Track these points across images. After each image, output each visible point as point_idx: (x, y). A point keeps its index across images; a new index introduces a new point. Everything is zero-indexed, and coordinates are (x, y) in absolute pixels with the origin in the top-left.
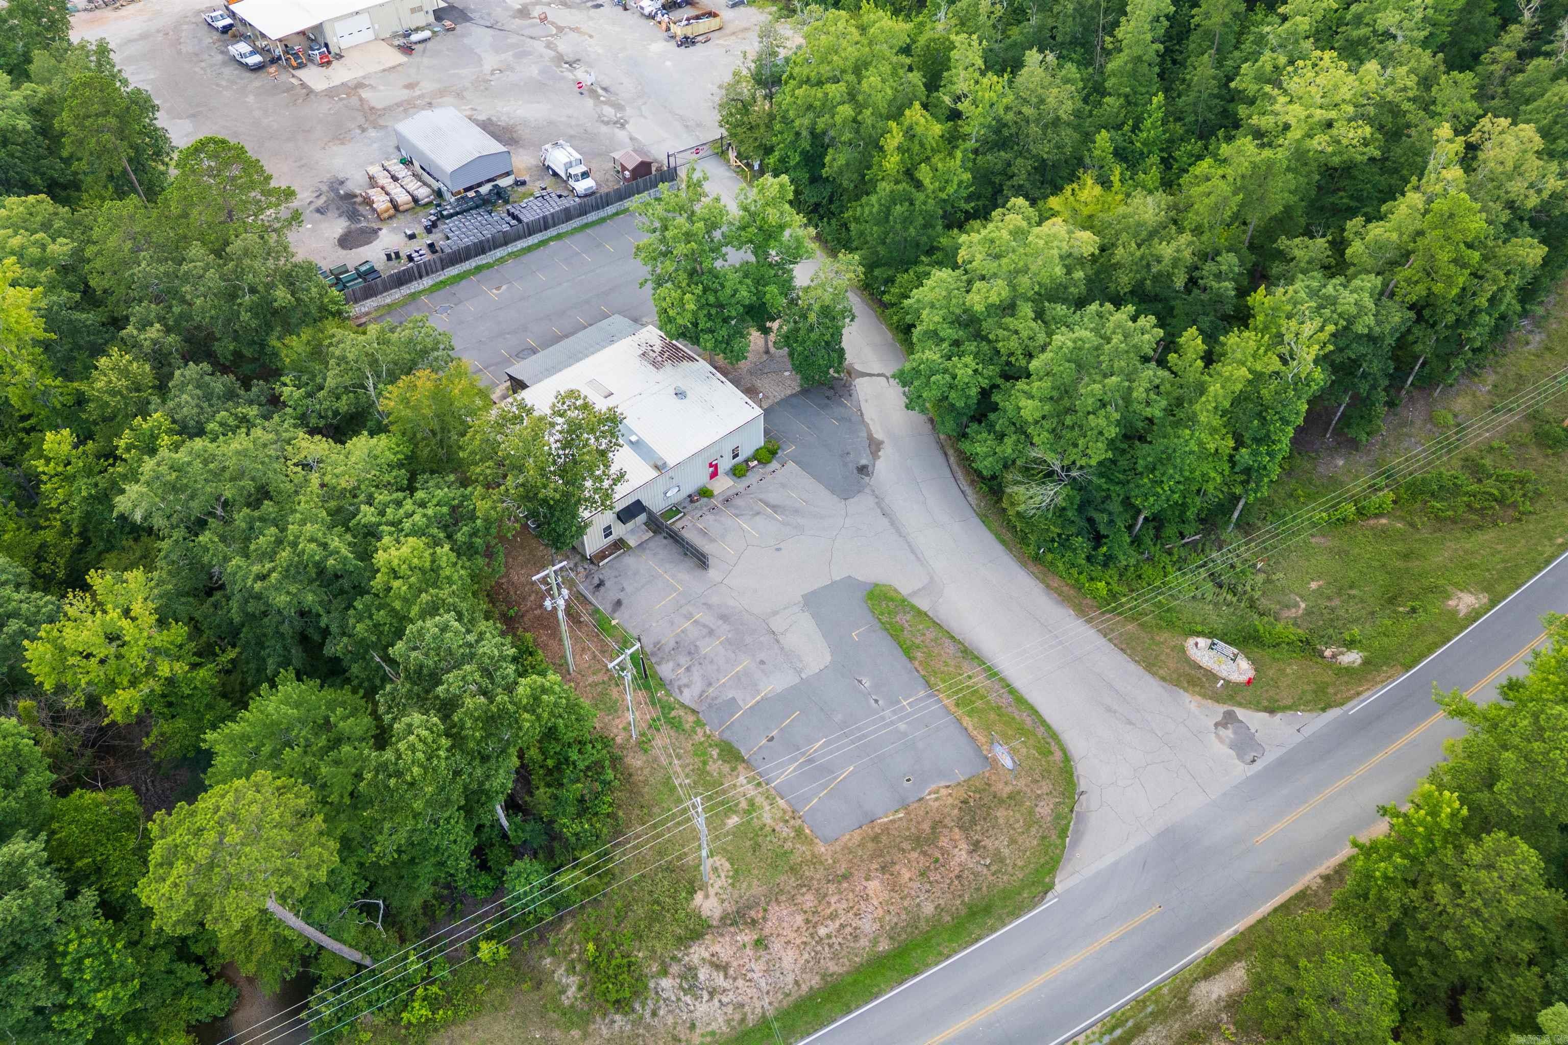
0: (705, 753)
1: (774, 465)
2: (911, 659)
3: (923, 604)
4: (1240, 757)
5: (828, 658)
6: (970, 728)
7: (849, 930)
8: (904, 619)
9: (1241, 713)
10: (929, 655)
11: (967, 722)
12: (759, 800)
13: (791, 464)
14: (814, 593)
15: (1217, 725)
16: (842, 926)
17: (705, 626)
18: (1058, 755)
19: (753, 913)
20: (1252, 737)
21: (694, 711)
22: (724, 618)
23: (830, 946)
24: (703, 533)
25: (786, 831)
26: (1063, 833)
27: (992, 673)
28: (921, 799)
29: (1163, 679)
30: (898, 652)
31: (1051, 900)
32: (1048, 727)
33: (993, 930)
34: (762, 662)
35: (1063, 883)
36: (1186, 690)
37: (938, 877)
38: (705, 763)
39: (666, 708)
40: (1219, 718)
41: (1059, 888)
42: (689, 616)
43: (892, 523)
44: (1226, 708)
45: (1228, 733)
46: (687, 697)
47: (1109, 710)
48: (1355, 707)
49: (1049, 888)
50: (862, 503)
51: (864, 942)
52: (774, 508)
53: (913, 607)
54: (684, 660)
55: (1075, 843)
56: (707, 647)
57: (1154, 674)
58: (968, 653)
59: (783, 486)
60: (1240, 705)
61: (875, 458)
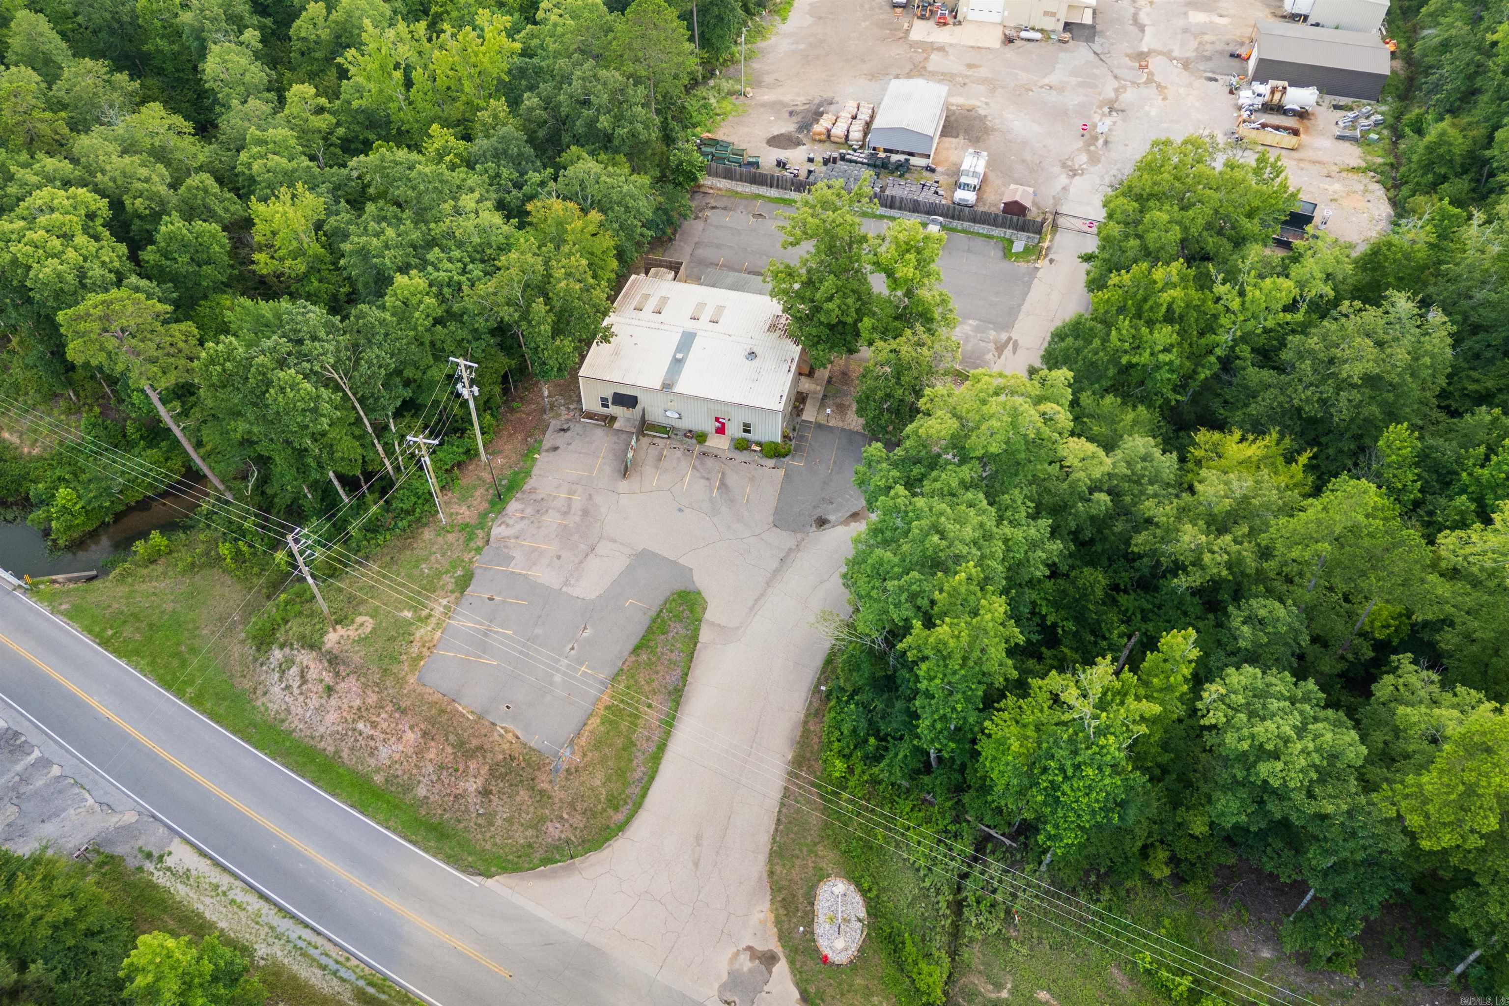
0: (454, 567)
1: (771, 462)
2: (636, 650)
3: (705, 635)
4: (724, 987)
5: (593, 596)
6: (588, 728)
7: (372, 743)
8: (678, 629)
9: (782, 968)
10: (650, 664)
11: (595, 722)
12: (433, 620)
13: (782, 472)
14: (655, 555)
15: (750, 948)
16: (372, 737)
17: (569, 506)
18: (620, 817)
19: (342, 668)
20: (757, 990)
21: (488, 542)
22: (585, 513)
23: (356, 740)
24: (660, 458)
25: (415, 650)
26: (546, 861)
27: (669, 723)
28: (494, 724)
29: (771, 873)
30: (634, 640)
31: (475, 882)
32: (644, 796)
33: (426, 850)
34: (559, 557)
35: (498, 885)
36: (772, 901)
37: (446, 781)
38: (446, 572)
39: (481, 525)
40: (760, 947)
41: (490, 882)
42: (571, 492)
43: (776, 571)
44: (779, 950)
45: (746, 964)
46: (498, 531)
47: (698, 838)
49: (490, 876)
50: (784, 539)
51: (372, 762)
52: (723, 485)
53: (697, 631)
54: (529, 511)
55: (543, 876)
56: (552, 519)
57: (770, 861)
58: (677, 694)
59: (752, 479)
60: (792, 963)
61: (846, 522)
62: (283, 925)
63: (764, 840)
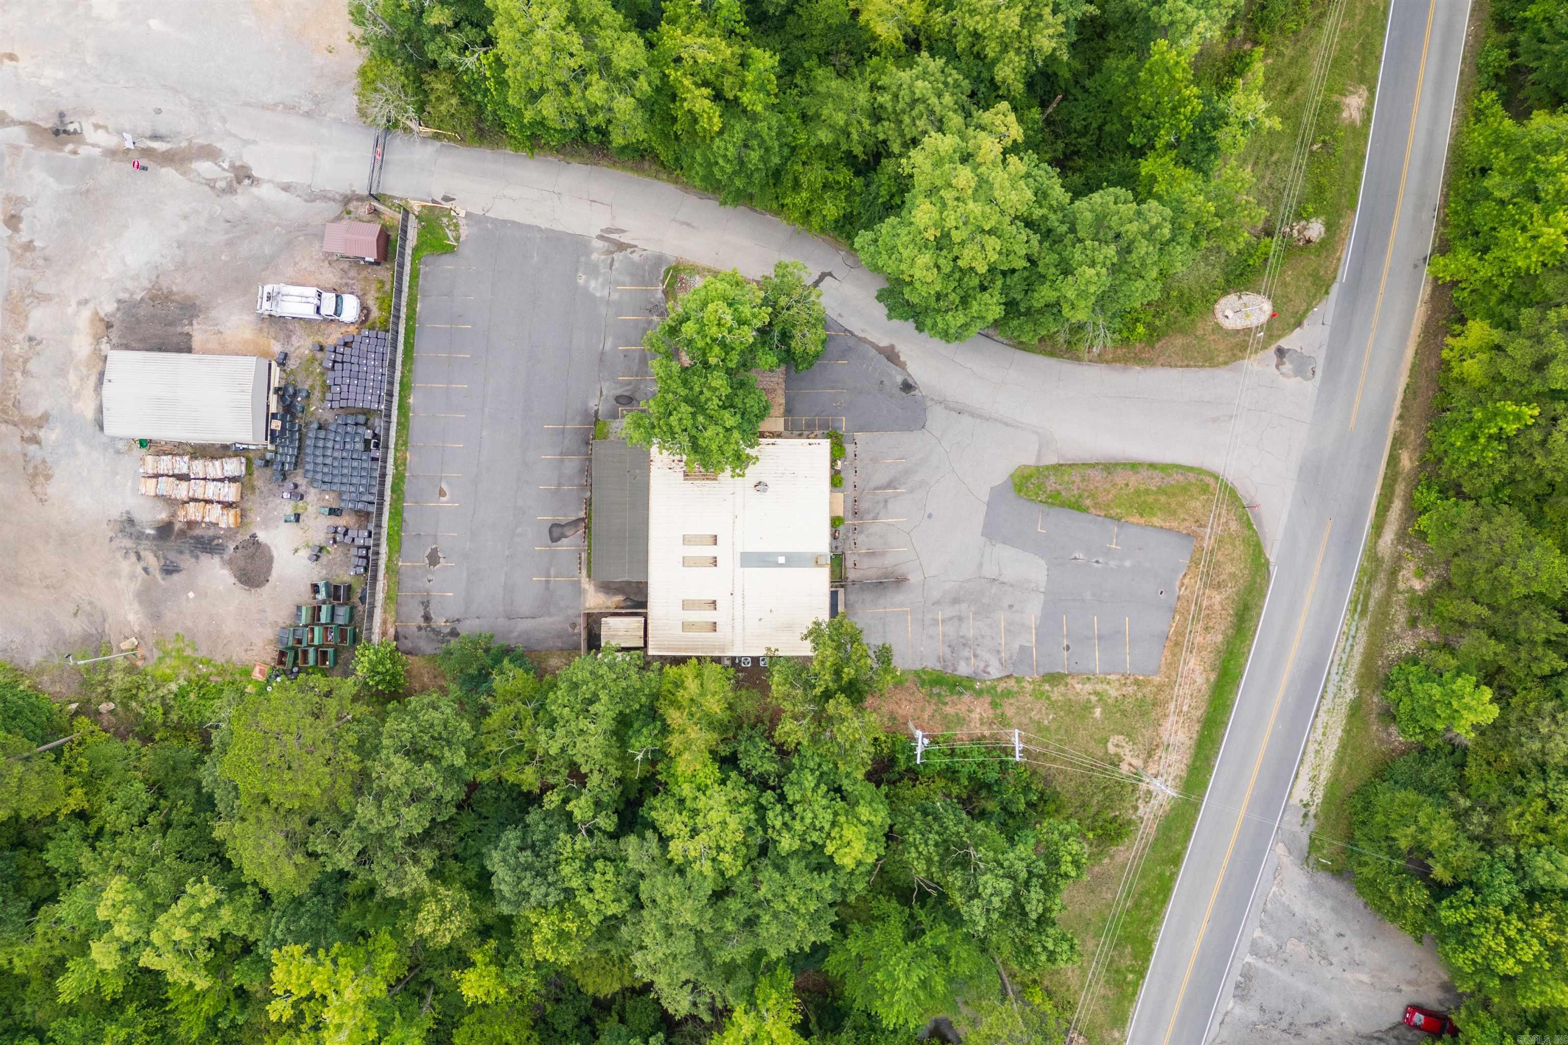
0: (1042, 694)
1: (849, 448)
2: (1086, 510)
3: (1051, 459)
4: (1305, 378)
5: (1043, 563)
6: (1162, 524)
7: (1195, 692)
8: (1052, 483)
9: (1284, 343)
10: (1092, 496)
11: (1157, 521)
12: (1099, 688)
13: (859, 436)
14: (986, 525)
15: (1277, 367)
16: (1192, 696)
17: (951, 619)
18: (1211, 481)
19: (1154, 743)
20: (1302, 356)
21: (1008, 677)
22: (955, 601)
23: (1193, 708)
24: (872, 554)
25: (1131, 690)
26: (1249, 525)
27: (1134, 466)
28: (1179, 597)
29: (1226, 363)
30: (1076, 514)
31: (1274, 571)
32: (1191, 469)
33: (1259, 615)
34: (1011, 606)
35: (1272, 554)
36: (1243, 358)
37: (1214, 621)
38: (1048, 698)
39: (991, 690)
40: (1274, 359)
41: (1272, 560)
42: (935, 622)
43: (973, 415)
44: (1273, 348)
45: (1287, 367)
46: (995, 672)
47: (1214, 420)
48: (1343, 274)
49: (1267, 563)
50: (936, 417)
51: (1204, 688)
52: (889, 485)
53: (1047, 468)
54: (966, 653)
55: (1260, 525)
56: (970, 630)
57: (1217, 366)
58: (1109, 467)
59: (874, 460)
60: (1280, 337)
61: (902, 366)
62: (1331, 689)
63: (1204, 374)
